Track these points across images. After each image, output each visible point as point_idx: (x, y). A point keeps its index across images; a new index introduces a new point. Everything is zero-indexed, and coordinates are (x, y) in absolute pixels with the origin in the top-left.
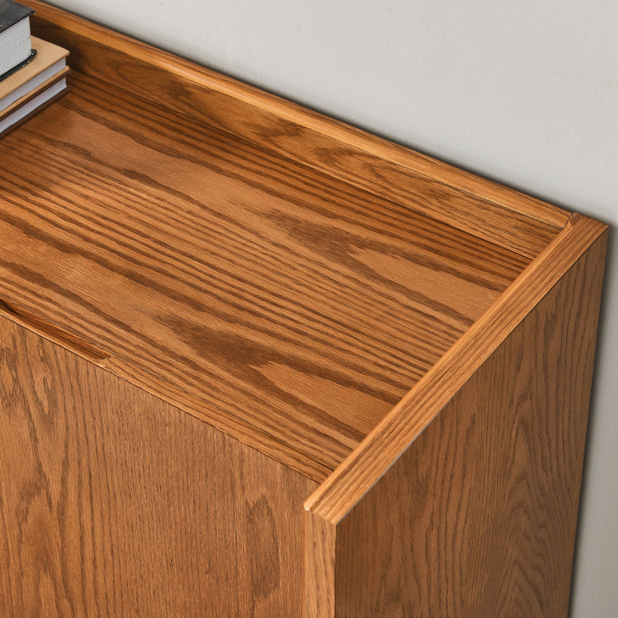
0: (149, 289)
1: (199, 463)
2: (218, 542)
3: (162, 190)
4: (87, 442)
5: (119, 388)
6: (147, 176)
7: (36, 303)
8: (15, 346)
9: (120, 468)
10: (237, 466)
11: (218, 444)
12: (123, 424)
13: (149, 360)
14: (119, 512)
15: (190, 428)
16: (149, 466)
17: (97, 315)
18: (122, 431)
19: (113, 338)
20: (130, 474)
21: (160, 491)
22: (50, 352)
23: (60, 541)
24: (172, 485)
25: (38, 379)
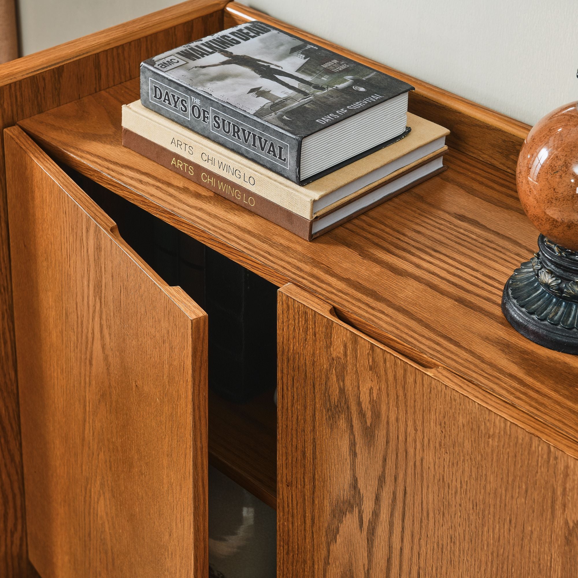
0: (477, 313)
1: (520, 478)
2: (531, 566)
3: (491, 233)
4: (406, 456)
5: (445, 397)
6: (477, 221)
7: (369, 313)
8: (345, 355)
9: (436, 484)
10: (560, 482)
11: (542, 457)
12: (445, 437)
13: (477, 373)
14: (430, 531)
15: (514, 440)
16: (467, 481)
17: (428, 330)
18: (443, 444)
19: (442, 350)
20: (446, 490)
21: (475, 510)
22: (380, 360)
23: (366, 563)
24: (489, 502)
25: (364, 390)
